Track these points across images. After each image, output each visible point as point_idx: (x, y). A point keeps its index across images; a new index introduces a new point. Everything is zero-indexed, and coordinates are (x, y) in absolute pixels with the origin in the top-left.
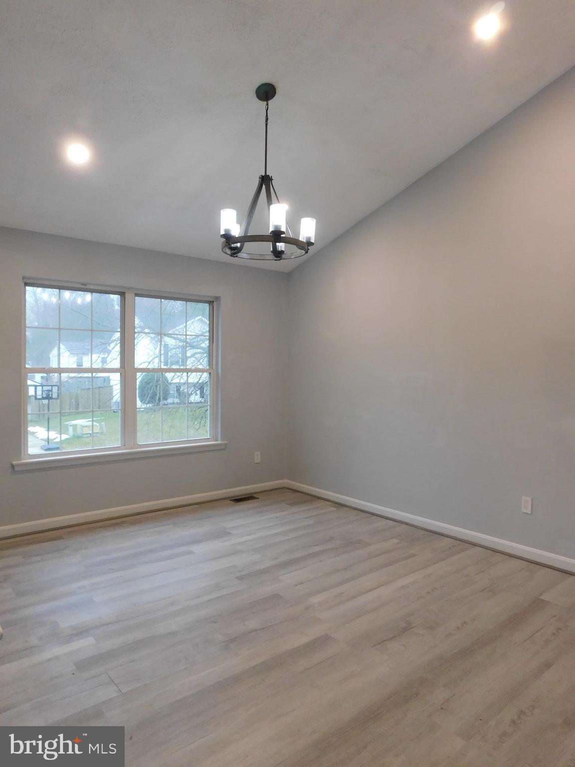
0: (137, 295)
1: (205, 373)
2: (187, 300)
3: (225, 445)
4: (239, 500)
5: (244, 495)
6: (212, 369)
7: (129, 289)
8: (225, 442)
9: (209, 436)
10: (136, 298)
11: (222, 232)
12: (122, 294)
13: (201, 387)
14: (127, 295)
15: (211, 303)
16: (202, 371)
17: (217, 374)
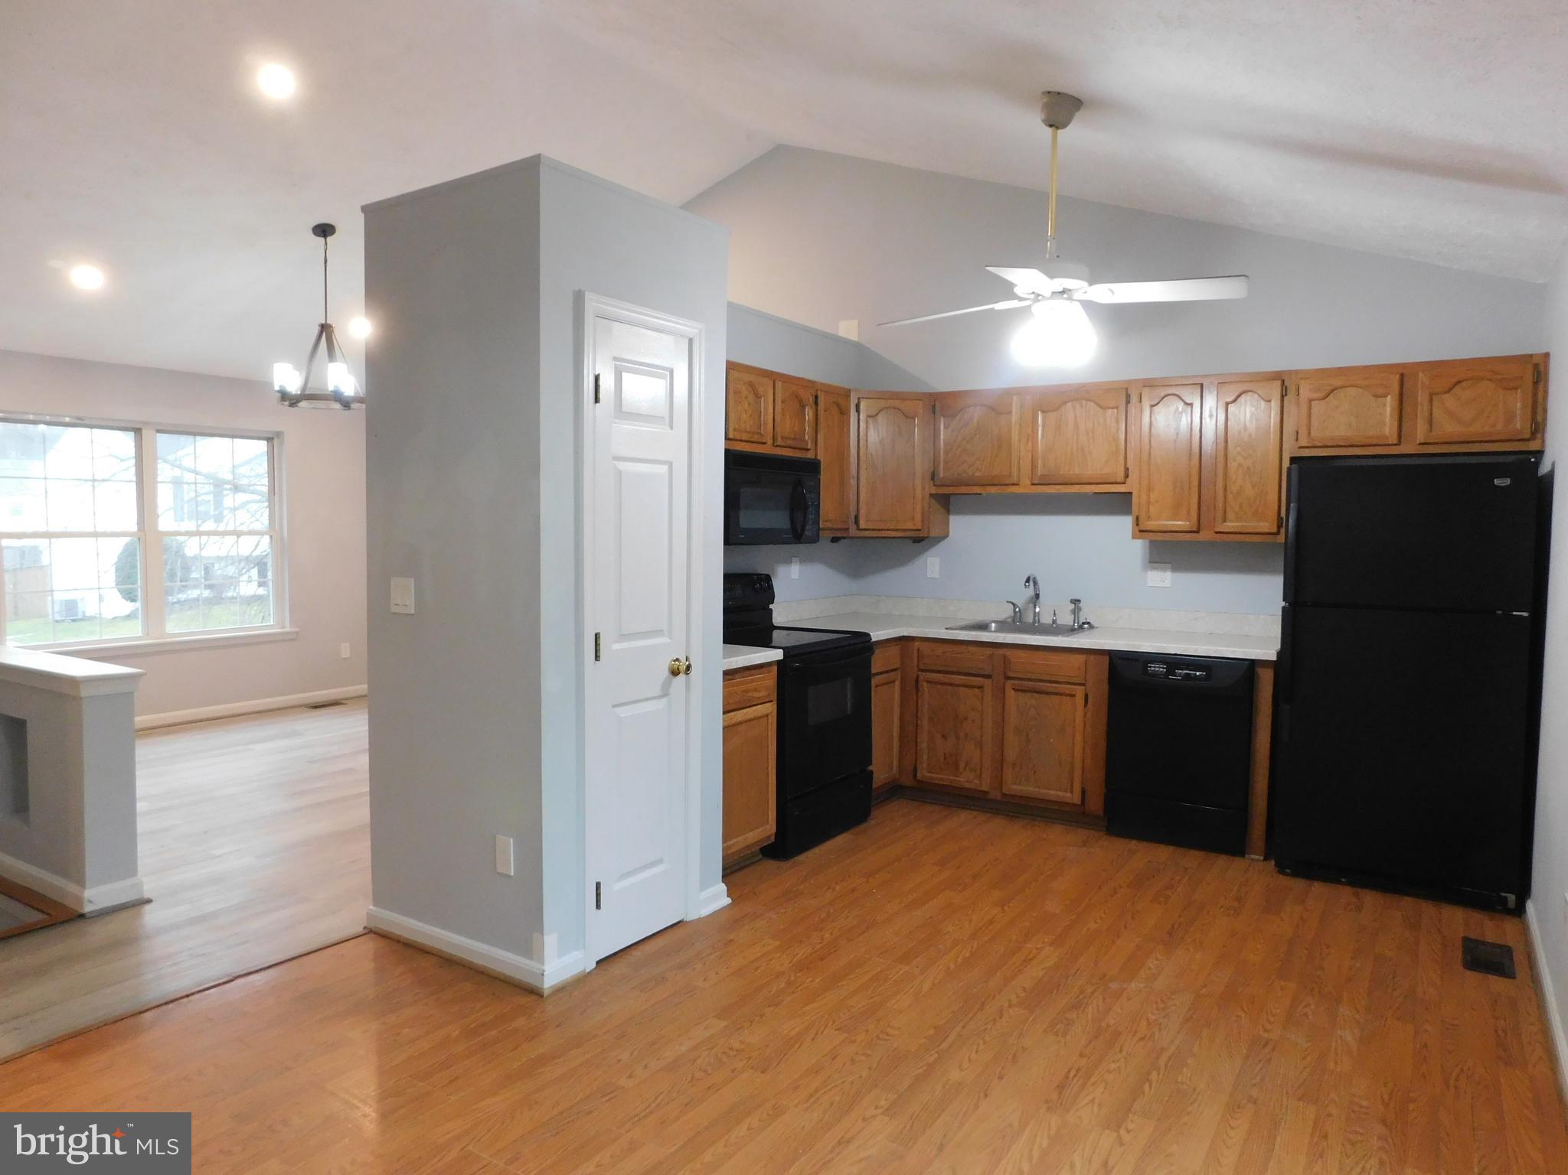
0: (158, 431)
1: (265, 536)
2: (233, 436)
3: (297, 633)
4: (317, 707)
5: (325, 702)
6: (273, 531)
7: (147, 423)
8: (297, 630)
9: (272, 621)
10: (158, 434)
11: (277, 388)
12: (138, 431)
13: (261, 564)
14: (144, 432)
15: (269, 440)
16: (261, 533)
17: (282, 539)
